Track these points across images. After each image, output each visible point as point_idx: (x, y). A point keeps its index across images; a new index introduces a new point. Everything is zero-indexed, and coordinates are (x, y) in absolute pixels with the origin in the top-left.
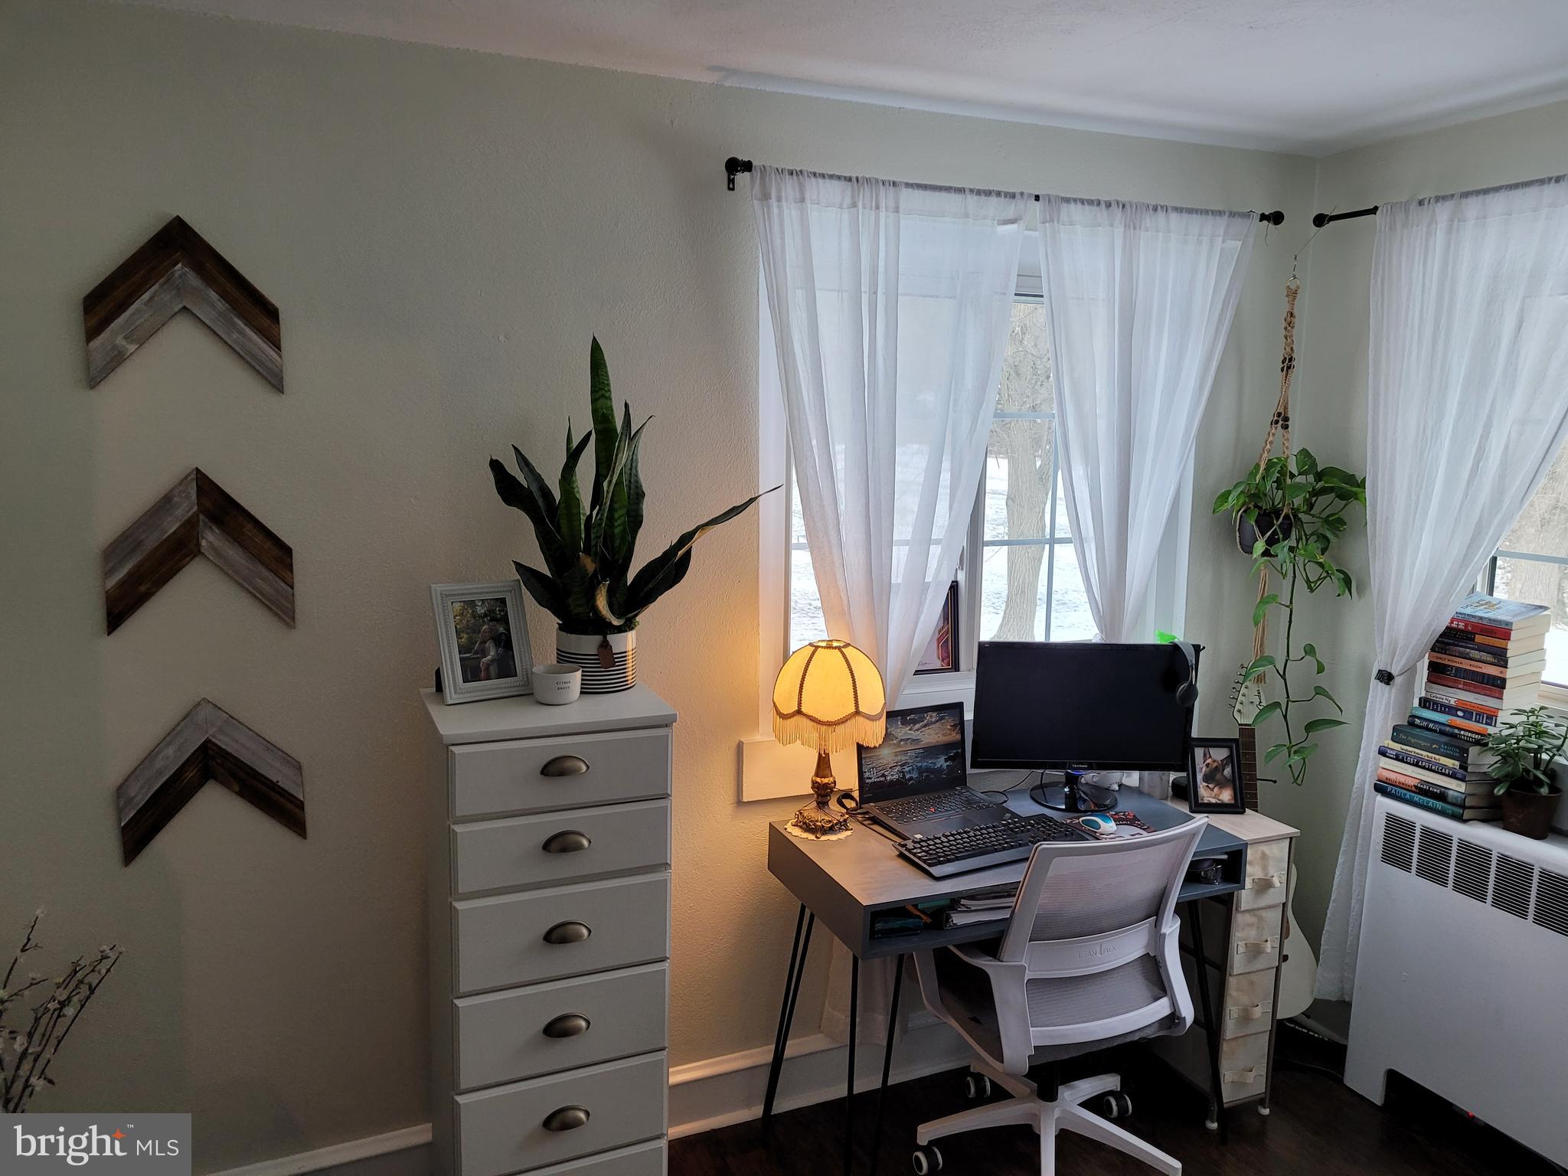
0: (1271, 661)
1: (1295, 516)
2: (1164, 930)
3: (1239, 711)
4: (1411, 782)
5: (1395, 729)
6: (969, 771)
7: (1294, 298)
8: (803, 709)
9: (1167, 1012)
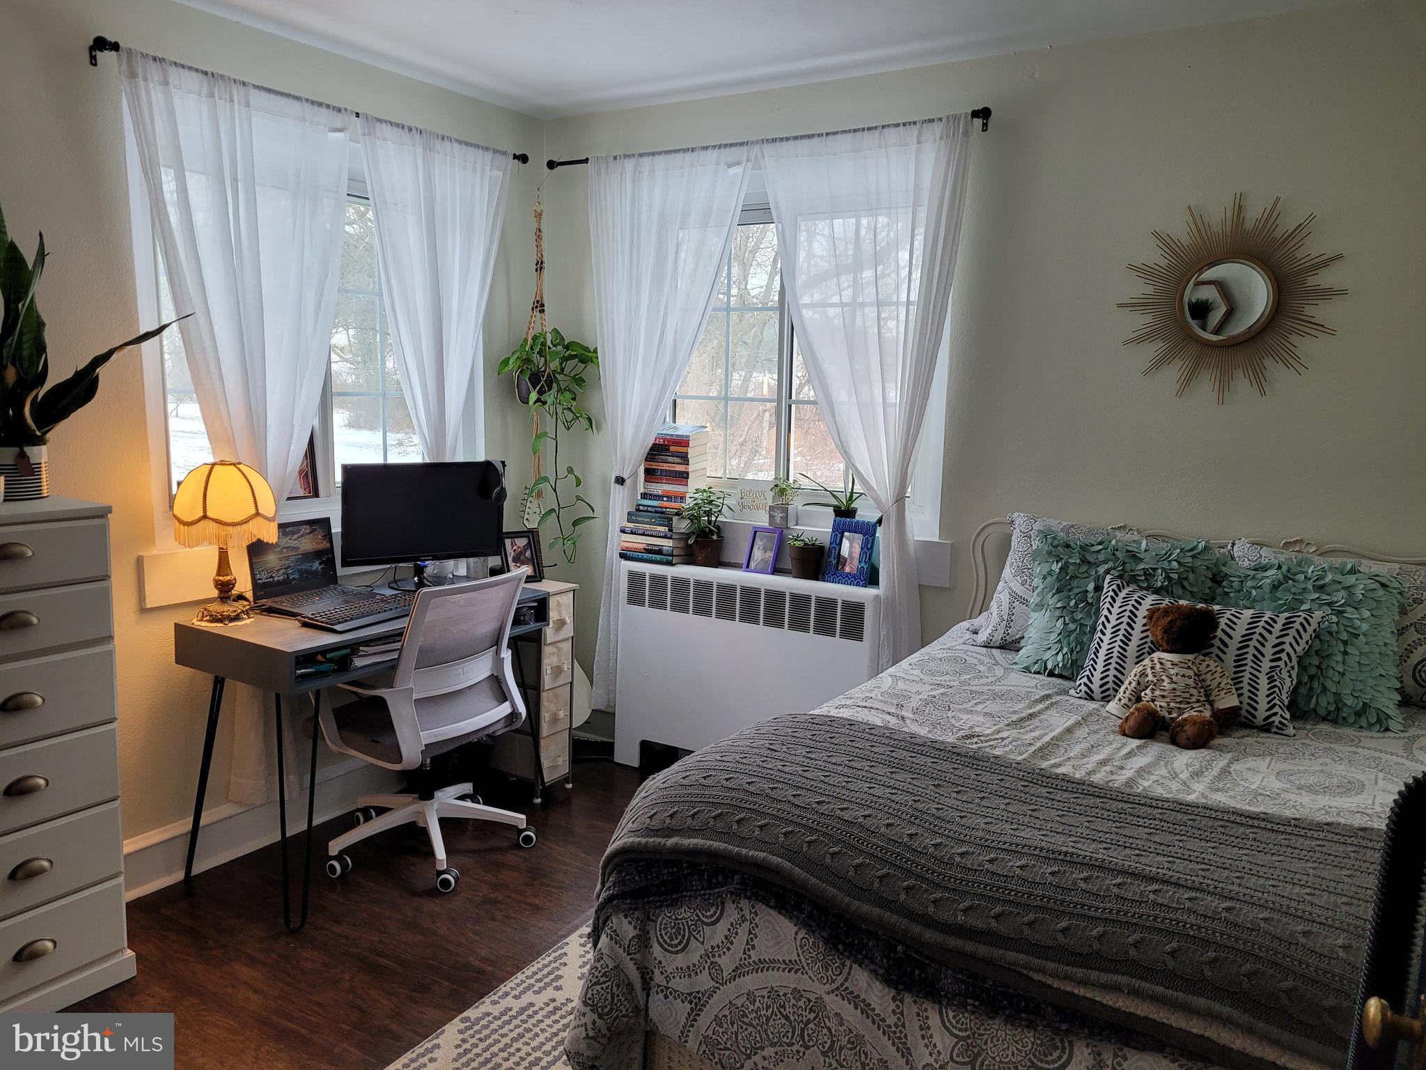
0: (546, 479)
1: (554, 376)
2: (502, 656)
3: (527, 519)
4: (642, 546)
5: (629, 514)
6: (341, 571)
7: (540, 219)
8: (209, 514)
9: (509, 711)
